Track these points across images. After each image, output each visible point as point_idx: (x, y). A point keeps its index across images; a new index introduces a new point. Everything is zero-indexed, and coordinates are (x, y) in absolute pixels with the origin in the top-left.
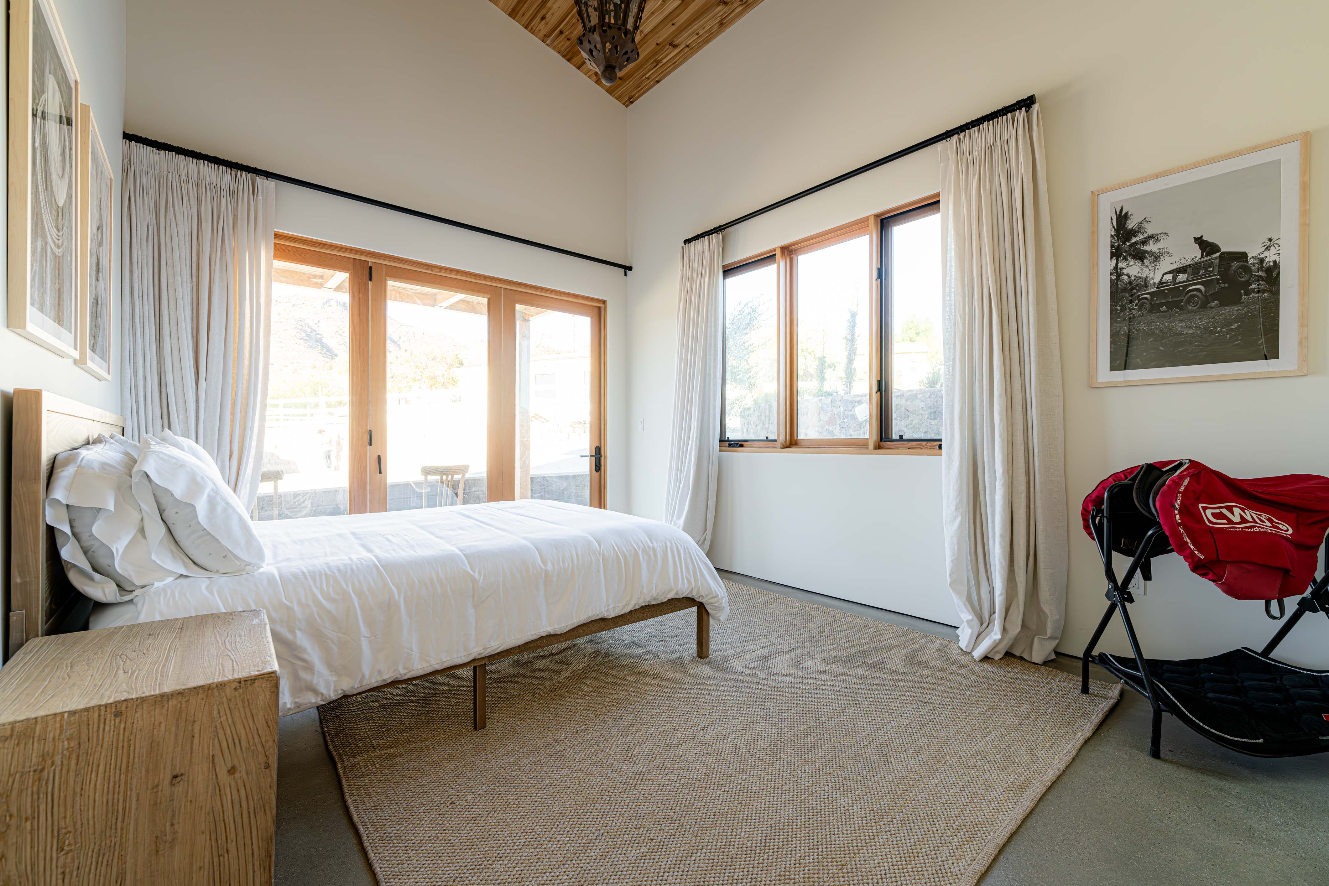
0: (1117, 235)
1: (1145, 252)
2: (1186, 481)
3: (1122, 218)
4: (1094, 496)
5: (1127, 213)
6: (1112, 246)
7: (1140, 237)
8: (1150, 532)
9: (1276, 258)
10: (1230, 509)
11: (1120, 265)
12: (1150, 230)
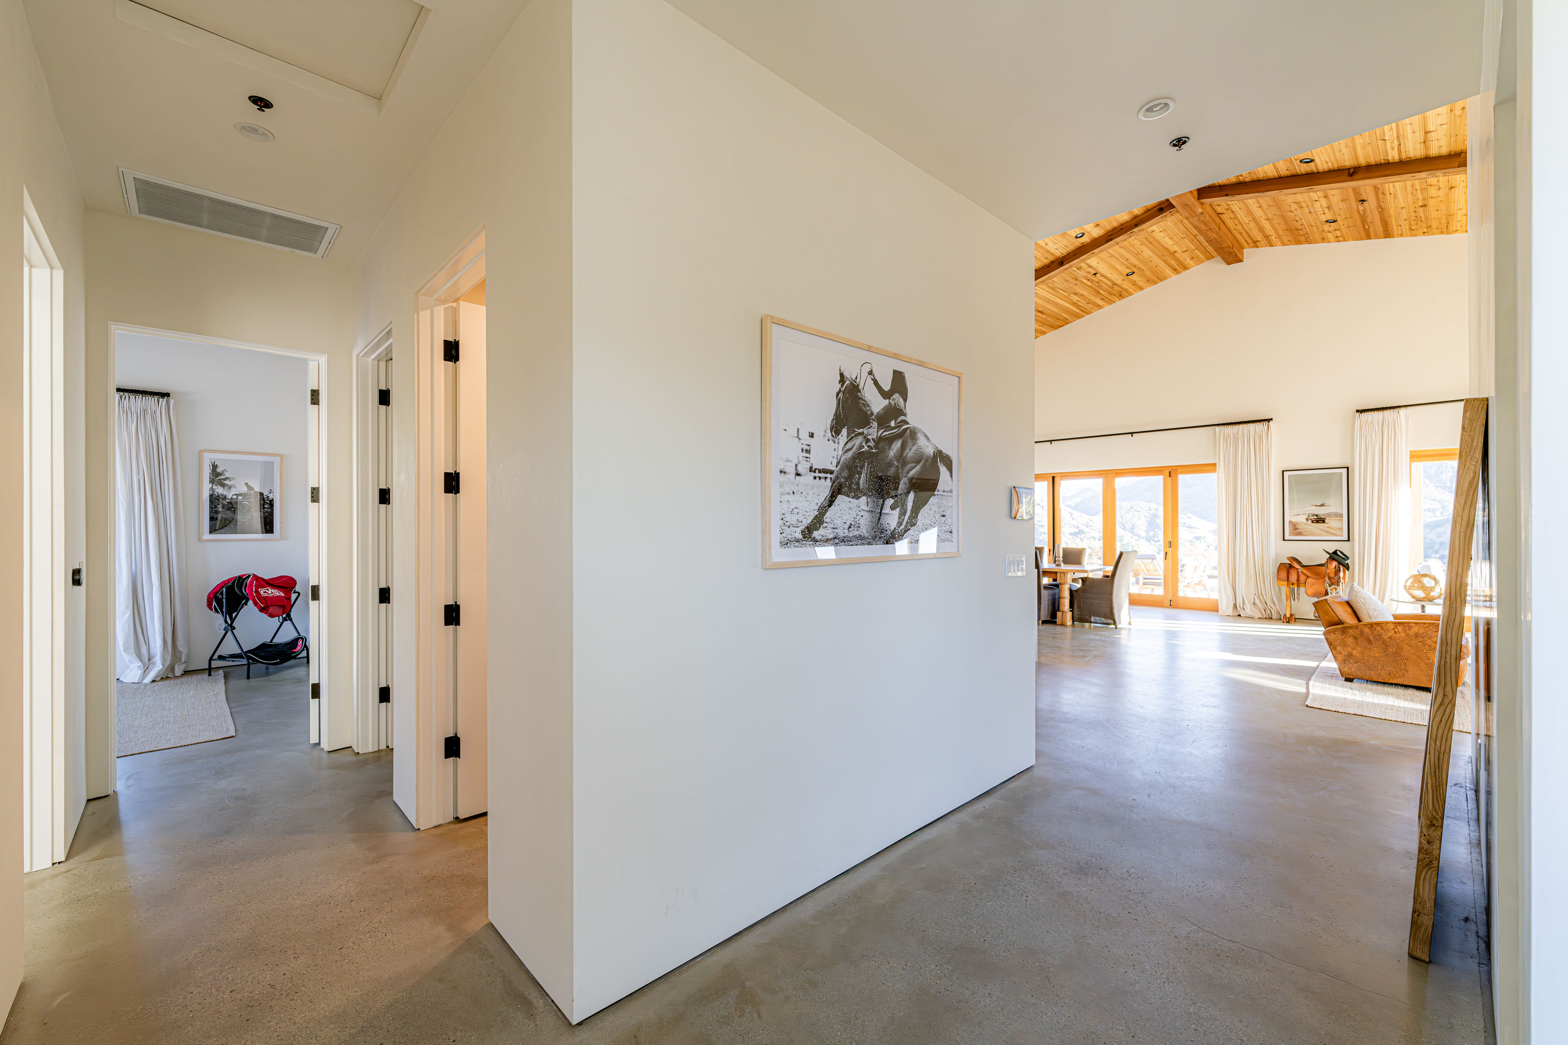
0: (213, 473)
1: (225, 484)
2: (255, 582)
3: (214, 467)
4: (214, 591)
5: (217, 465)
6: (210, 478)
7: (222, 477)
8: (244, 601)
9: (272, 497)
10: (268, 590)
11: (214, 487)
12: (227, 475)
